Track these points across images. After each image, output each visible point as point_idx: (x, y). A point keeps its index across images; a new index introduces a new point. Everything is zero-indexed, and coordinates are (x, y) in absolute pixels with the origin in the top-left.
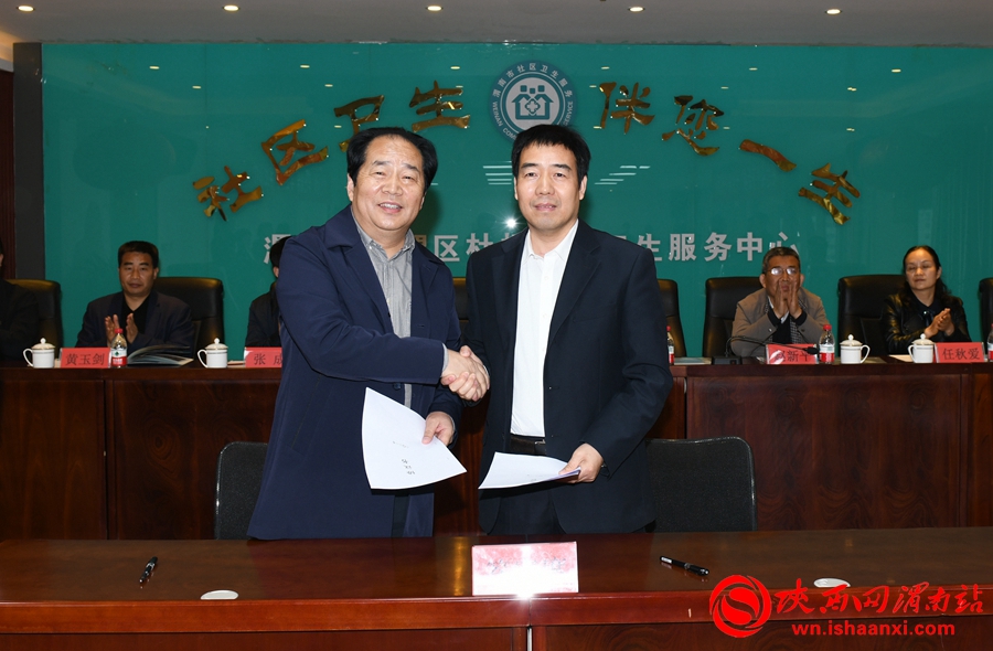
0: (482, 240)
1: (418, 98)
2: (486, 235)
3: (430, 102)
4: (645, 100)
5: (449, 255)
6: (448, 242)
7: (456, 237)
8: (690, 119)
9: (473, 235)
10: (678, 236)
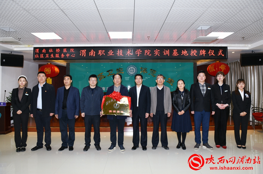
1: (117, 70)
3: (119, 70)
4: (146, 70)
8: (152, 72)
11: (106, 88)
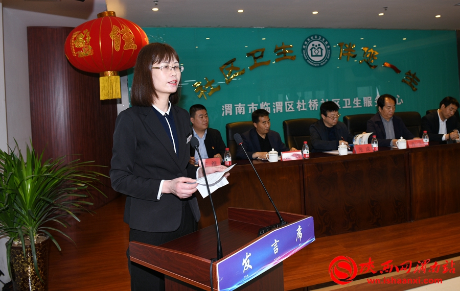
0: (302, 103)
1: (276, 50)
2: (303, 101)
4: (353, 49)
5: (291, 109)
6: (290, 104)
7: (293, 102)
9: (299, 101)
10: (366, 98)
11: (248, 105)
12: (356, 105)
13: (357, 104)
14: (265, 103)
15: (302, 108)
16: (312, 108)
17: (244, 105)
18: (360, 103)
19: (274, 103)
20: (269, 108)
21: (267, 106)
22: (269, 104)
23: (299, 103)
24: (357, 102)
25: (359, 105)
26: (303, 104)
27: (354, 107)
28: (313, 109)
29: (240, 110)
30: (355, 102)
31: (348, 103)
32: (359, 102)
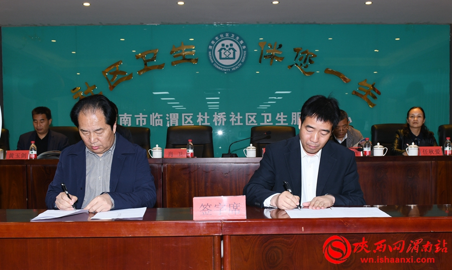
0: (204, 116)
2: (206, 113)
4: (280, 50)
5: (189, 123)
6: (188, 116)
7: (192, 114)
8: (300, 59)
9: (200, 113)
10: (295, 113)
11: (136, 116)
12: (280, 122)
13: (282, 120)
14: (157, 114)
15: (204, 122)
16: (218, 122)
17: (131, 115)
18: (285, 120)
19: (167, 115)
20: (161, 120)
21: (159, 118)
22: (162, 115)
23: (200, 116)
24: (282, 118)
25: (284, 122)
26: (206, 117)
27: (277, 124)
28: (219, 125)
29: (125, 121)
30: (280, 118)
31: (268, 118)
32: (284, 118)
